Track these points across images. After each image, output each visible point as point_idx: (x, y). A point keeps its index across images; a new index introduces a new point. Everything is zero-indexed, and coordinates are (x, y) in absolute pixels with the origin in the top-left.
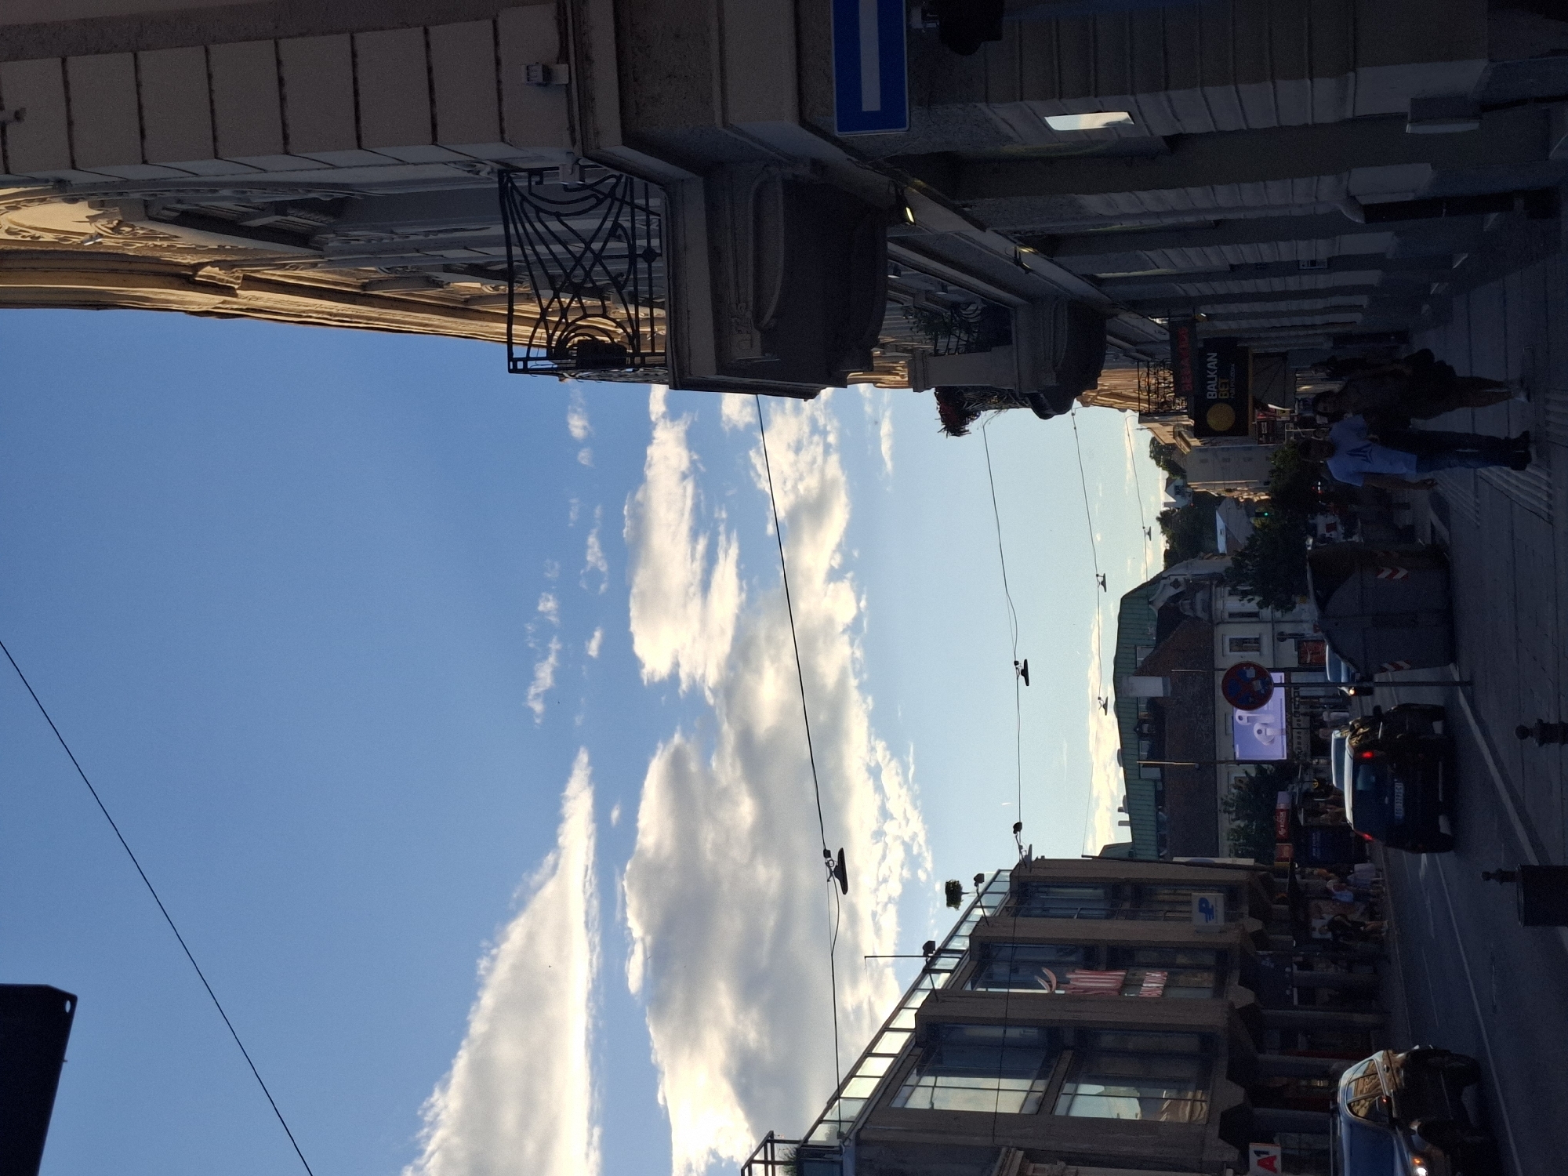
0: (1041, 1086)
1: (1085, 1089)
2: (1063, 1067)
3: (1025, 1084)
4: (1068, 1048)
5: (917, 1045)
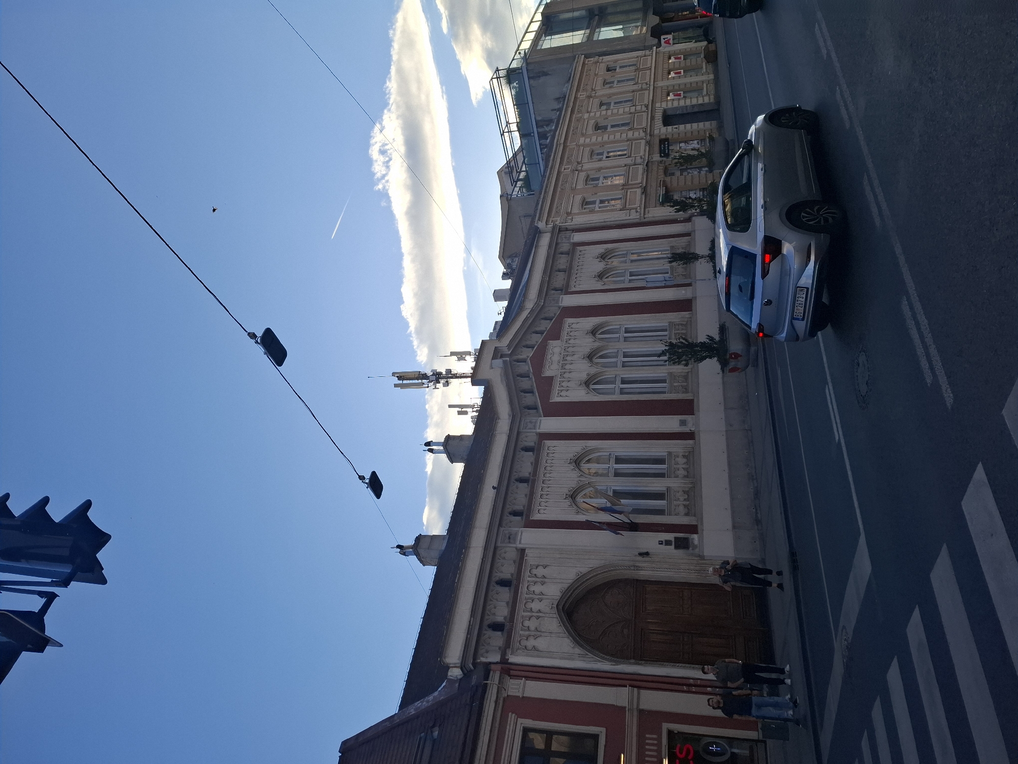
0: (588, 31)
1: (603, 29)
2: (595, 23)
3: (582, 32)
4: (596, 15)
5: (543, 25)
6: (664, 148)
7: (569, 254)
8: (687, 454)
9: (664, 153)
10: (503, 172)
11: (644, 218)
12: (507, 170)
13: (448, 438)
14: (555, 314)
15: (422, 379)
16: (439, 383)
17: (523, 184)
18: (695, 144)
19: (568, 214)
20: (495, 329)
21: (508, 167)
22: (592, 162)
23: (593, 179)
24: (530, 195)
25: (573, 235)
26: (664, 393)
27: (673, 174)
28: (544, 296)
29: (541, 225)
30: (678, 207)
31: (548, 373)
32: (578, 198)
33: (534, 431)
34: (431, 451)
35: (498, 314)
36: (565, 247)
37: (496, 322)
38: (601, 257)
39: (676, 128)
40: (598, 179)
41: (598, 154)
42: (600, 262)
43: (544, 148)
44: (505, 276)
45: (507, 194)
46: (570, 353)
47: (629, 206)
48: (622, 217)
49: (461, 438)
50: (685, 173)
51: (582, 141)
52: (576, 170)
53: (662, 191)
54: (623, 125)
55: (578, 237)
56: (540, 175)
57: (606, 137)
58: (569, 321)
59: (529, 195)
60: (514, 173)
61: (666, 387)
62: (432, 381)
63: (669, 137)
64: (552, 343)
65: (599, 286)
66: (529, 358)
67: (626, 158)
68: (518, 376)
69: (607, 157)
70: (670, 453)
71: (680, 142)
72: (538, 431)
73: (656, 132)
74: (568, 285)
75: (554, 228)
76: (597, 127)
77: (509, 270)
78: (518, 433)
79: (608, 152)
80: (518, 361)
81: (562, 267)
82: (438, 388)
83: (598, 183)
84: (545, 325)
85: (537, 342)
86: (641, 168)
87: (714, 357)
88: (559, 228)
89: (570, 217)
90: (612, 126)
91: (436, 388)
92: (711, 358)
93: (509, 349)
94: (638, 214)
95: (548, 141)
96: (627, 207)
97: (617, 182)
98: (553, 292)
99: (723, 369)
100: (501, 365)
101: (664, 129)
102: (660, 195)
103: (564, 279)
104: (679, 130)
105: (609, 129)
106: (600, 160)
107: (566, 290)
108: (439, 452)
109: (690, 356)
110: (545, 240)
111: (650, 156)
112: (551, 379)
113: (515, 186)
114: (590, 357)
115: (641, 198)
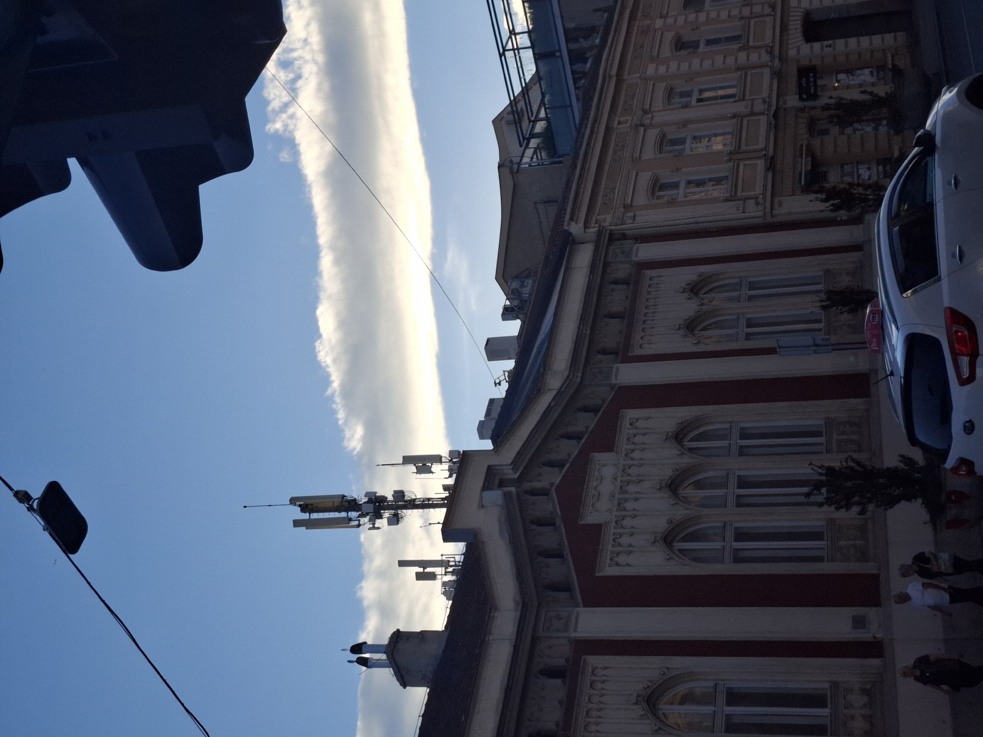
6: (808, 82)
7: (628, 284)
8: (869, 687)
9: (807, 92)
10: (503, 122)
11: (772, 216)
12: (511, 117)
13: (398, 636)
14: (604, 401)
15: (347, 510)
16: (380, 517)
17: (542, 143)
18: (865, 76)
19: (627, 207)
20: (488, 413)
21: (513, 112)
22: (670, 110)
23: (674, 142)
24: (555, 163)
25: (638, 249)
26: (819, 559)
27: (825, 132)
28: (582, 366)
29: (576, 229)
30: (836, 201)
31: (591, 517)
32: (645, 178)
33: (565, 634)
34: (363, 662)
35: (496, 384)
36: (621, 270)
37: (492, 402)
38: (692, 290)
39: (830, 46)
40: (682, 141)
41: (682, 95)
42: (689, 299)
43: (581, 79)
44: (508, 313)
45: (511, 161)
46: (634, 478)
47: (744, 194)
48: (730, 213)
49: (424, 636)
50: (849, 130)
51: (651, 70)
52: (642, 125)
53: (805, 165)
54: (728, 40)
55: (647, 252)
56: (573, 128)
57: (696, 62)
58: (632, 414)
59: (552, 163)
60: (525, 124)
61: (823, 549)
62: (367, 514)
63: (816, 62)
64: (601, 458)
65: (687, 346)
66: (554, 488)
67: (735, 101)
68: (532, 522)
69: (699, 100)
70: (835, 685)
71: (838, 72)
72: (573, 635)
73: (792, 53)
74: (627, 344)
75: (600, 234)
76: (680, 45)
77: (516, 303)
78: (535, 640)
79: (701, 91)
80: (534, 492)
81: (617, 308)
82: (379, 528)
83: (684, 150)
84: (585, 422)
85: (569, 455)
86: (763, 120)
87: (915, 497)
88: (611, 235)
89: (631, 214)
90: (709, 42)
91: (374, 528)
92: (909, 500)
93: (515, 469)
94: (760, 208)
95: (588, 65)
96: (739, 194)
97: (720, 147)
98: (600, 356)
99: (934, 522)
100: (500, 501)
101: (806, 48)
102: (801, 172)
103: (621, 331)
104: (834, 49)
105: (702, 48)
106: (686, 106)
107: (624, 354)
108: (378, 664)
109: (869, 495)
110: (583, 258)
111: (781, 99)
112: (597, 529)
113: (527, 147)
114: (673, 486)
115: (766, 178)
